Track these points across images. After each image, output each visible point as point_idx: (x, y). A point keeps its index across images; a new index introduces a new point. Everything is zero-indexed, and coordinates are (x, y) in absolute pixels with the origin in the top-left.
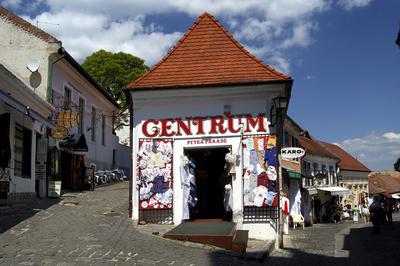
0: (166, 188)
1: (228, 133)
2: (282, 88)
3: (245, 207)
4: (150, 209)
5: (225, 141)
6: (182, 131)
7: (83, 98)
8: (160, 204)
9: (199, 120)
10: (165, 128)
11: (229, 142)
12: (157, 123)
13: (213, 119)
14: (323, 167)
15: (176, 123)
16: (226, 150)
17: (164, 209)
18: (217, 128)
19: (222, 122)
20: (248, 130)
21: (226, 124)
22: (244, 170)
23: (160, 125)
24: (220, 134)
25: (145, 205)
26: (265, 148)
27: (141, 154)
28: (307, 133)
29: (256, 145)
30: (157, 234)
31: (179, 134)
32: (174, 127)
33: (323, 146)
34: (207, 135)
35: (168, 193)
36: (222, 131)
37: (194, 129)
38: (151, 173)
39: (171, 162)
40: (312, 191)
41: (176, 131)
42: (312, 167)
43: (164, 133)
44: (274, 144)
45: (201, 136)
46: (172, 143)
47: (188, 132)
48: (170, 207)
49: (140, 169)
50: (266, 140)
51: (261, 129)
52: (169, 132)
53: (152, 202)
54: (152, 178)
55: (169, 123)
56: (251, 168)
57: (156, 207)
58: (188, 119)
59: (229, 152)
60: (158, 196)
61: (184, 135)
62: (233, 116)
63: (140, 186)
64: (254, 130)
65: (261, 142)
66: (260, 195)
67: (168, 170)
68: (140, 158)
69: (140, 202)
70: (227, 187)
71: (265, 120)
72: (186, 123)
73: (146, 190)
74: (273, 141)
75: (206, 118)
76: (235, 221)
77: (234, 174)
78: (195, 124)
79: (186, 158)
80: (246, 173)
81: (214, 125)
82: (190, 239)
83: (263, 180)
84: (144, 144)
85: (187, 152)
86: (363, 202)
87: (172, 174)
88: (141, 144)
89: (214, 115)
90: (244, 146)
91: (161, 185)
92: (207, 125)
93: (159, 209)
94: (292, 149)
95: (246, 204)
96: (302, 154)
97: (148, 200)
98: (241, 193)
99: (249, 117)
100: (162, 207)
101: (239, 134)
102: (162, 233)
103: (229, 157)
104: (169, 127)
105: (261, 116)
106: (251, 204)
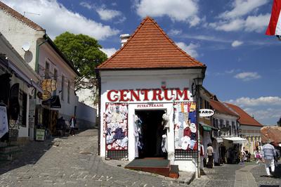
0: (124, 136)
1: (164, 100)
2: (199, 71)
3: (176, 150)
4: (113, 150)
5: (162, 106)
6: (134, 98)
7: (57, 69)
8: (120, 146)
9: (145, 91)
10: (122, 96)
11: (165, 106)
12: (117, 92)
13: (155, 90)
14: (227, 122)
15: (130, 93)
16: (163, 112)
17: (122, 150)
18: (157, 97)
19: (160, 93)
20: (177, 99)
21: (163, 95)
22: (175, 125)
23: (119, 94)
24: (159, 101)
25: (109, 147)
26: (189, 111)
27: (107, 113)
28: (215, 96)
29: (183, 109)
30: (120, 166)
31: (132, 100)
32: (129, 95)
33: (227, 106)
34: (150, 101)
35: (125, 139)
36: (160, 99)
37: (142, 97)
38: (113, 126)
39: (127, 119)
40: (219, 140)
41: (130, 98)
42: (219, 122)
43: (122, 99)
44: (195, 108)
45: (146, 102)
46: (127, 106)
47: (138, 99)
48: (126, 148)
49: (106, 123)
50: (189, 105)
51: (186, 98)
52: (125, 98)
53: (114, 145)
54: (114, 130)
55: (125, 93)
56: (179, 124)
57: (117, 148)
58: (138, 90)
59: (164, 113)
60: (118, 141)
61: (135, 101)
62: (167, 89)
63: (107, 134)
64: (181, 99)
65: (186, 107)
66: (186, 142)
67: (124, 124)
68: (107, 116)
69: (107, 145)
70: (164, 136)
71: (188, 92)
72: (136, 92)
73: (110, 137)
74: (193, 107)
75: (149, 90)
76: (169, 159)
77: (169, 128)
78: (142, 94)
79: (136, 116)
80: (176, 127)
81: (155, 95)
82: (142, 169)
83: (187, 132)
84: (109, 106)
85: (137, 112)
86: (257, 149)
87: (127, 127)
88: (107, 106)
89: (155, 88)
90: (175, 109)
91: (120, 134)
92: (150, 94)
93: (119, 150)
94: (205, 110)
95: (177, 148)
96: (212, 114)
97: (111, 144)
98: (173, 140)
99: (178, 90)
100: (121, 149)
101: (171, 101)
102: (123, 166)
103: (165, 116)
104: (125, 96)
105: (186, 90)
106: (180, 148)
